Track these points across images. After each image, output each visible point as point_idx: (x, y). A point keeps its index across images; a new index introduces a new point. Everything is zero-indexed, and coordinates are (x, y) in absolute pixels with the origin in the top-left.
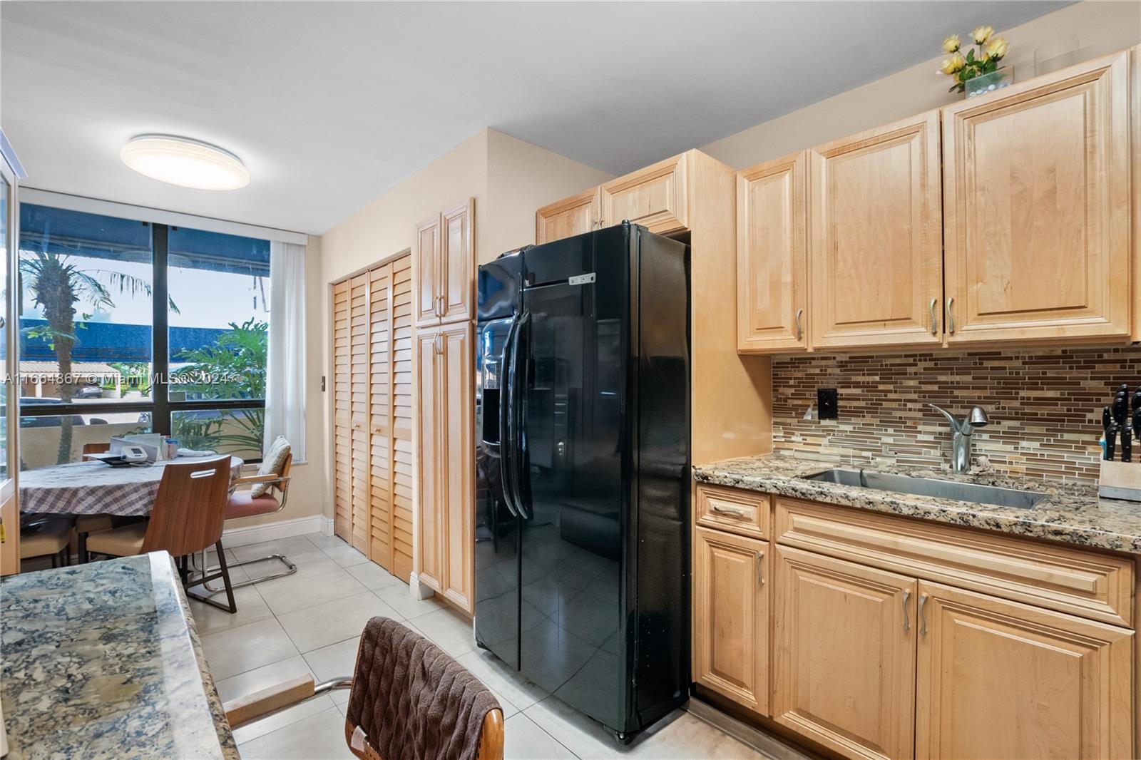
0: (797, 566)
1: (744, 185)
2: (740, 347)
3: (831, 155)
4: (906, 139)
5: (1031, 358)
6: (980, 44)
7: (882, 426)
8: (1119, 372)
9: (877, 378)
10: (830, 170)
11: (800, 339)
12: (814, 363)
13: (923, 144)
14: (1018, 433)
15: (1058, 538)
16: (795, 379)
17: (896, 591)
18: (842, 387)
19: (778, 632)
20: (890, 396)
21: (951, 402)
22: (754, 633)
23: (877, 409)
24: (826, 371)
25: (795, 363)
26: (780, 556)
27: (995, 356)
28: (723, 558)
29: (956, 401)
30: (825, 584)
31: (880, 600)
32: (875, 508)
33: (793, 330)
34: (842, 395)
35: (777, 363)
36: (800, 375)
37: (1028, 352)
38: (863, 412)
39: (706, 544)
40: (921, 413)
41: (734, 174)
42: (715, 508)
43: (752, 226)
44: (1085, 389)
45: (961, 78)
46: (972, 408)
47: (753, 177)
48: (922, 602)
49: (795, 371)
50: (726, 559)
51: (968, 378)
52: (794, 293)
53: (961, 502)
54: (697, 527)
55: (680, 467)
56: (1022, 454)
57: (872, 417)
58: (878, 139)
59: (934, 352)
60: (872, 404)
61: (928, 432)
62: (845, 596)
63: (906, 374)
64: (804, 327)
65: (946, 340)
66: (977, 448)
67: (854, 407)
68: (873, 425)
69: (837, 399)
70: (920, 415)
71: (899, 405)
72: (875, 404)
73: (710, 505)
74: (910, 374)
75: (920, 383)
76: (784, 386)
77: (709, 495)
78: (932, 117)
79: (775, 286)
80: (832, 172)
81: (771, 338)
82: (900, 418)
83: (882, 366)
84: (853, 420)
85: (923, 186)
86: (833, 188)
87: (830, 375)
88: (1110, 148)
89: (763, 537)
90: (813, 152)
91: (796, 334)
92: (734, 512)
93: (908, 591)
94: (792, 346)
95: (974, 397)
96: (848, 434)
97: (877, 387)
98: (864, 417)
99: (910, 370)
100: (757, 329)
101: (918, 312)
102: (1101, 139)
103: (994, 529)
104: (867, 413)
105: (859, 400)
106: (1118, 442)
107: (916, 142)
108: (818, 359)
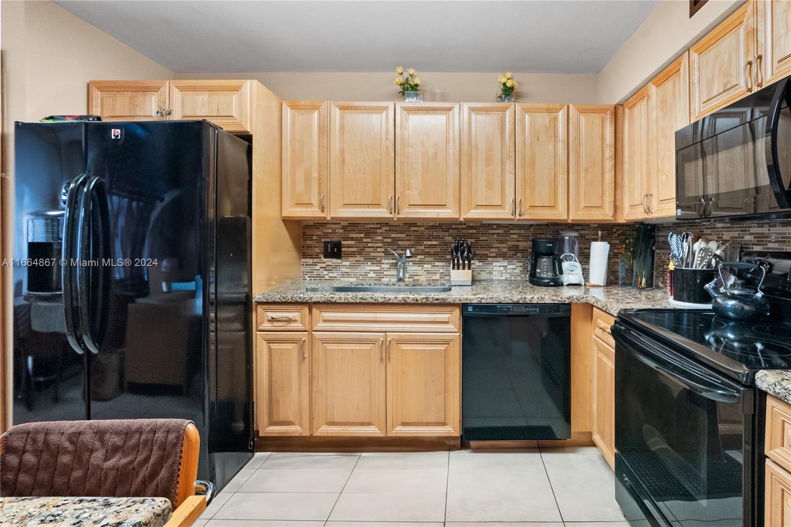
0: (325, 341)
1: (288, 112)
2: (284, 215)
3: (342, 108)
4: (379, 112)
5: (428, 226)
6: (411, 76)
7: (365, 261)
8: (457, 233)
9: (363, 235)
10: (341, 117)
11: (323, 212)
12: (328, 226)
13: (387, 116)
14: (423, 261)
15: (437, 302)
16: (317, 235)
17: (376, 341)
18: (344, 240)
19: (315, 383)
20: (369, 245)
21: (397, 247)
22: (300, 389)
23: (363, 252)
24: (335, 231)
25: (316, 226)
26: (315, 338)
27: (415, 225)
28: (278, 349)
29: (399, 247)
30: (341, 348)
31: (369, 348)
32: (367, 301)
33: (319, 205)
34: (344, 245)
35: (305, 226)
36: (319, 233)
37: (427, 224)
38: (355, 254)
39: (265, 343)
40: (384, 254)
41: (281, 101)
42: (272, 318)
43: (293, 138)
44: (446, 240)
45: (403, 89)
46: (406, 250)
47: (294, 107)
48: (388, 343)
49: (316, 231)
50: (280, 348)
51: (404, 235)
52: (320, 184)
53: (402, 293)
54: (258, 333)
55: (244, 295)
56: (425, 271)
57: (360, 257)
58: (366, 108)
59: (390, 222)
60: (360, 249)
61: (387, 263)
62: (352, 350)
63: (377, 233)
64: (325, 205)
65: (395, 216)
66: (408, 269)
67: (351, 252)
68: (360, 261)
69: (341, 247)
70: (383, 254)
71: (374, 250)
72: (361, 249)
73: (267, 316)
74: (379, 233)
75: (383, 238)
76: (310, 240)
77: (266, 310)
78: (391, 105)
79: (308, 179)
80: (342, 118)
81: (305, 210)
82: (374, 257)
83: (365, 228)
84: (350, 259)
85: (387, 138)
86: (342, 128)
87: (338, 233)
88: (454, 141)
89: (305, 329)
90: (331, 103)
91: (321, 209)
92: (286, 318)
93: (382, 339)
94: (318, 216)
95: (406, 245)
96: (348, 267)
97: (362, 240)
98: (356, 257)
99: (379, 231)
100: (296, 204)
101: (384, 203)
102: (451, 137)
103: (416, 302)
104: (358, 254)
105: (353, 247)
106: (456, 262)
107: (384, 114)
108: (331, 223)
